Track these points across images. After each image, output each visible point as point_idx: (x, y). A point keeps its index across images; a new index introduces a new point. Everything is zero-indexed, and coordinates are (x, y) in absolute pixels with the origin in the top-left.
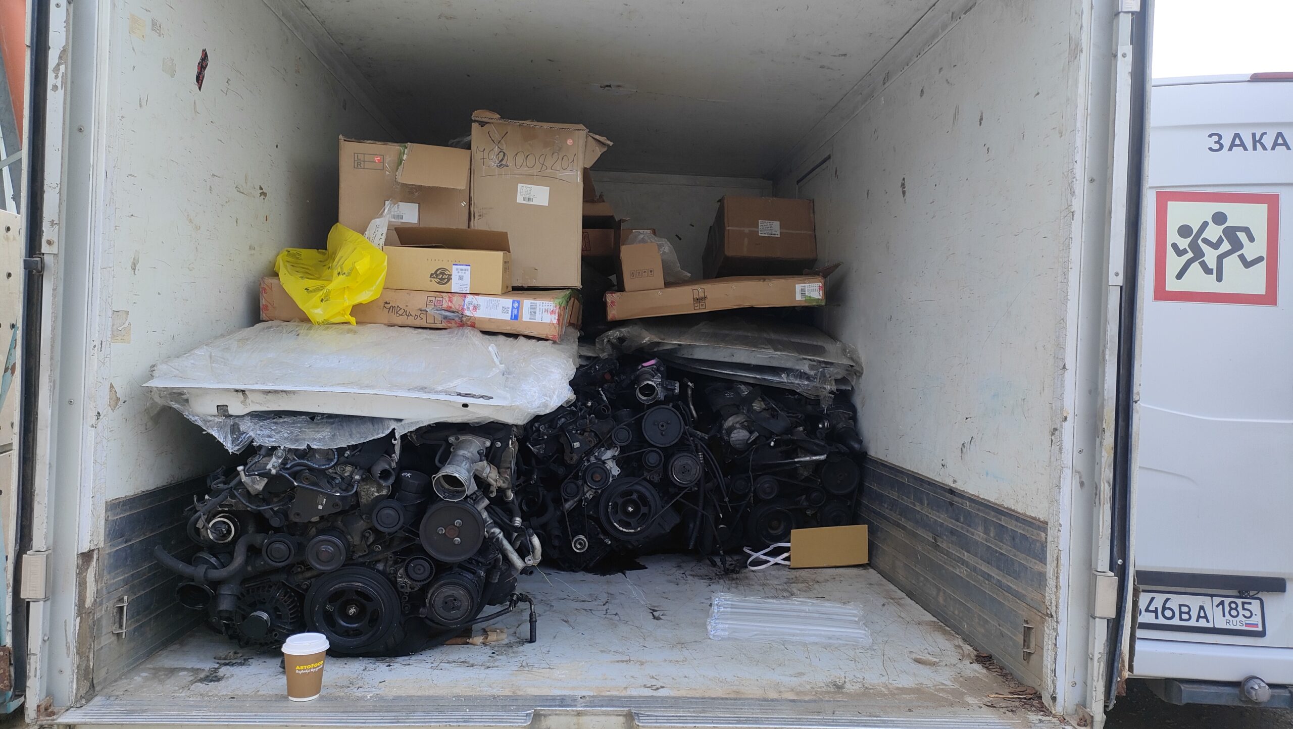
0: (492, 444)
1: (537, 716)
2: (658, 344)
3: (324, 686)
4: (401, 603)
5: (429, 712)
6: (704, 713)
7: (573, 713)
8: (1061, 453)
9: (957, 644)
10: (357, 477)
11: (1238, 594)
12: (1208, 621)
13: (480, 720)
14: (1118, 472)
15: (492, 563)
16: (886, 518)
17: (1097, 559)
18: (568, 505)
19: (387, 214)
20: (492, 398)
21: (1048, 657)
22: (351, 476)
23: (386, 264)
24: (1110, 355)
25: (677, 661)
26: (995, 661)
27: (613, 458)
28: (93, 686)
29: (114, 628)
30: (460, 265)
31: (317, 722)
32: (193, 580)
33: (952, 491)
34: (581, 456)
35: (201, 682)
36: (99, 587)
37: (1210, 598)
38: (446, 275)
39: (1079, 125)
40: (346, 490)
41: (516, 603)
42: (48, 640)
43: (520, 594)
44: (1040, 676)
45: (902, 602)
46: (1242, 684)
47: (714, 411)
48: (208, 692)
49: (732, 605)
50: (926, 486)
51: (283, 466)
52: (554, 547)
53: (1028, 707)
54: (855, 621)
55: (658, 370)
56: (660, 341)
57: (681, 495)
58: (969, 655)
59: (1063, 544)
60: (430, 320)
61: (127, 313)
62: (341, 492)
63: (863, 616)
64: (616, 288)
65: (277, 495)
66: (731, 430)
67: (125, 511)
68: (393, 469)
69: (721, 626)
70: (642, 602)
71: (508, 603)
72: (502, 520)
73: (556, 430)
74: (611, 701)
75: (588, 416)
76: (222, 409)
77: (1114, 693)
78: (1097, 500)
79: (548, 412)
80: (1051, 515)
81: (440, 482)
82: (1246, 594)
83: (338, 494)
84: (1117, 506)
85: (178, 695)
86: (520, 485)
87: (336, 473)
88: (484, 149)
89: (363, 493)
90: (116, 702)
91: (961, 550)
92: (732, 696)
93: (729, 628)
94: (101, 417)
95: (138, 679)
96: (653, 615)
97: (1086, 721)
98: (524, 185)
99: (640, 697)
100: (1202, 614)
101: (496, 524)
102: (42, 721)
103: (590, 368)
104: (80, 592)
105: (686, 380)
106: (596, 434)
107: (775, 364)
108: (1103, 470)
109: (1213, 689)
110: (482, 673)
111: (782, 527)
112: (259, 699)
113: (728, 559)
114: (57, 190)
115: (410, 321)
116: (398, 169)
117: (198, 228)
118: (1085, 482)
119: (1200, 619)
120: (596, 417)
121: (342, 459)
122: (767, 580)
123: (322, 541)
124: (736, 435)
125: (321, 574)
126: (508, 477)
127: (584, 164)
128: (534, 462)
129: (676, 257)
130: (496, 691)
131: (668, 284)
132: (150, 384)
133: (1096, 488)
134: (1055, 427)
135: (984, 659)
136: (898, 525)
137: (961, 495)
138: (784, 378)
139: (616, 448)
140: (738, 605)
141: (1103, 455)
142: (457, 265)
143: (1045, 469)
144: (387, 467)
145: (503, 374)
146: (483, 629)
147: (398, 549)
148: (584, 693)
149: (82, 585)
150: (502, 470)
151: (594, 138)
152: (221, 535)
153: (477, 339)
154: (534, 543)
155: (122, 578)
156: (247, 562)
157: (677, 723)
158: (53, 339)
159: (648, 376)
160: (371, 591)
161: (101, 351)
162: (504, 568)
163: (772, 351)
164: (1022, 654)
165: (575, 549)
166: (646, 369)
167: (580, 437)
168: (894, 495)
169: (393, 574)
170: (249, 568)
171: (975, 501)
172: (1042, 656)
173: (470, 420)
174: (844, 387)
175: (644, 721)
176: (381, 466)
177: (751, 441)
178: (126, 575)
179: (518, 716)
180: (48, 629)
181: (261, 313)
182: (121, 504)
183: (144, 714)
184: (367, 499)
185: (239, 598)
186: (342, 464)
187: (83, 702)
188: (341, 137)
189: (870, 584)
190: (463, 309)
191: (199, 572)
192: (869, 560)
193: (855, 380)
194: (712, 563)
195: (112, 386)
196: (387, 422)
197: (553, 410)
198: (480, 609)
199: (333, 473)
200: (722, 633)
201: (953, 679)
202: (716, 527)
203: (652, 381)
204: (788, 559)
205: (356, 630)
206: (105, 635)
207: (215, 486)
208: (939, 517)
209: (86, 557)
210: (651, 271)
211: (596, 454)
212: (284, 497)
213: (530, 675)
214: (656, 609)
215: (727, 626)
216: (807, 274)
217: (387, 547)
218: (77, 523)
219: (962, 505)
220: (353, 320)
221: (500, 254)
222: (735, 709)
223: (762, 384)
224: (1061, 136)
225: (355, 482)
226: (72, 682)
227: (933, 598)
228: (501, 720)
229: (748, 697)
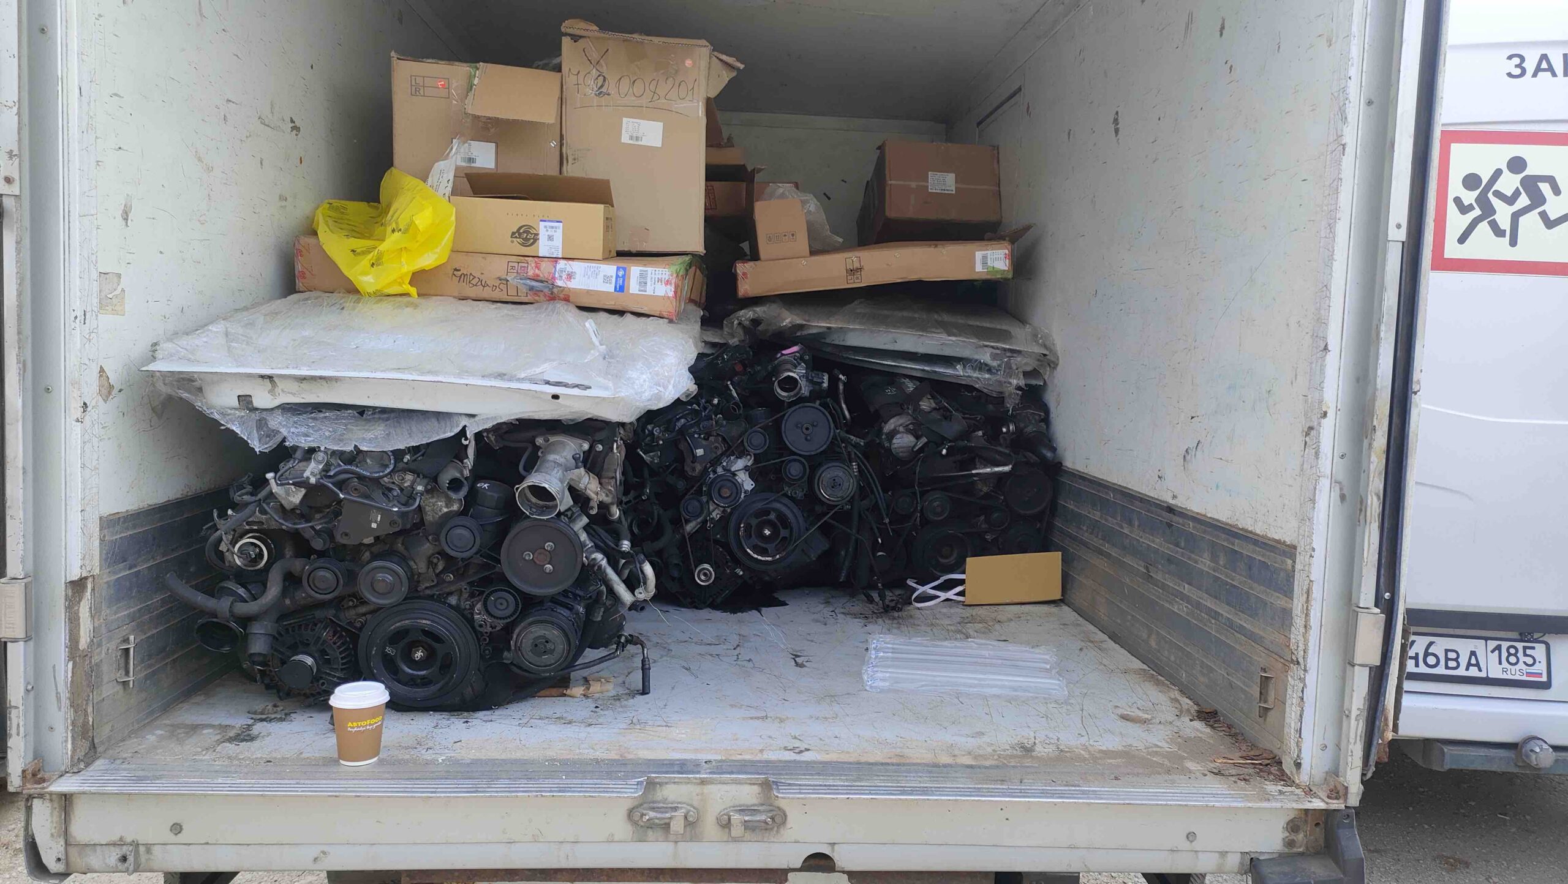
0: (591, 447)
1: (651, 785)
2: (801, 327)
3: (385, 747)
4: (480, 646)
5: (516, 779)
6: (860, 782)
7: (695, 781)
8: (1317, 458)
9: (1173, 697)
10: (420, 488)
11: (1519, 637)
12: (1480, 670)
13: (579, 789)
14: (1389, 483)
15: (594, 597)
16: (1085, 544)
17: (1359, 592)
18: (690, 527)
19: (456, 153)
20: (590, 388)
21: (1291, 714)
22: (412, 487)
23: (453, 218)
24: (1386, 332)
25: (826, 718)
26: (1222, 718)
27: (746, 468)
28: (93, 746)
29: (118, 675)
30: (549, 221)
31: (374, 792)
32: (216, 617)
33: (1170, 509)
34: (706, 466)
35: (230, 742)
36: (96, 625)
37: (1483, 641)
38: (532, 234)
39: (1355, 29)
40: (406, 504)
41: (624, 646)
42: (33, 690)
43: (630, 635)
44: (1280, 737)
45: (1104, 646)
46: (1519, 745)
47: (872, 410)
48: (238, 753)
49: (893, 648)
50: (1137, 503)
51: (323, 473)
52: (673, 579)
53: (1265, 774)
54: (1047, 669)
55: (802, 358)
56: (804, 323)
57: (830, 515)
58: (1188, 710)
59: (1316, 573)
60: (512, 292)
61: (119, 276)
62: (400, 506)
63: (1056, 663)
64: (749, 257)
65: (319, 510)
66: (892, 434)
67: (127, 529)
68: (466, 479)
69: (880, 675)
70: (782, 646)
71: (615, 646)
72: (605, 543)
73: (674, 434)
74: (743, 767)
75: (713, 417)
76: (245, 400)
77: (1373, 758)
78: (1362, 517)
79: (661, 405)
80: (1301, 537)
81: (525, 494)
82: (1529, 637)
83: (396, 509)
84: (1386, 525)
85: (200, 758)
86: (629, 502)
87: (393, 483)
88: (579, 72)
89: (427, 508)
90: (123, 766)
91: (1181, 582)
92: (894, 761)
93: (889, 677)
94: (89, 409)
95: (151, 738)
96: (795, 661)
97: (1338, 793)
98: (632, 120)
99: (780, 761)
100: (1473, 661)
101: (598, 548)
102: (29, 789)
103: (717, 358)
104: (71, 631)
105: (836, 371)
106: (724, 439)
107: (947, 352)
108: (1371, 479)
109: (1483, 752)
110: (583, 732)
111: (955, 555)
112: (303, 763)
113: (888, 593)
114: (15, 110)
115: (487, 293)
116: (467, 95)
117: (209, 169)
118: (1347, 496)
119: (1471, 668)
120: (724, 418)
121: (401, 465)
122: (937, 618)
123: (376, 568)
124: (899, 441)
125: (379, 609)
126: (612, 489)
127: (707, 92)
128: (646, 473)
129: (824, 217)
130: (600, 754)
131: (813, 253)
132: (152, 367)
133: (1361, 502)
134: (1311, 424)
135: (1208, 716)
136: (1100, 552)
137: (1183, 514)
138: (959, 370)
139: (749, 457)
140: (901, 649)
141: (1372, 460)
142: (545, 221)
143: (1295, 479)
144: (458, 475)
145: (604, 358)
146: (584, 678)
147: (474, 579)
148: (709, 757)
149: (73, 621)
150: (603, 481)
151: (721, 60)
152: (249, 559)
153: (571, 315)
154: (645, 572)
155: (125, 613)
156: (284, 592)
157: (826, 794)
158: (20, 307)
159: (789, 366)
160: (441, 630)
161: (85, 323)
162: (608, 603)
163: (944, 336)
164: (1258, 709)
165: (699, 581)
166: (786, 357)
167: (704, 442)
168: (1096, 515)
169: (469, 609)
170: (288, 602)
171: (1199, 520)
172: (1284, 712)
173: (561, 416)
174: (1034, 382)
175: (784, 791)
176: (450, 473)
177: (917, 448)
178: (132, 610)
179: (627, 784)
180: (31, 673)
181: (297, 281)
182: (122, 520)
183: (157, 782)
184: (433, 516)
185: (275, 639)
186: (399, 471)
187: (82, 766)
188: (393, 54)
189: (1064, 624)
190: (554, 278)
191: (222, 606)
192: (1062, 595)
193: (1048, 373)
194: (868, 600)
195: (102, 370)
196: (456, 418)
197: (668, 404)
198: (579, 652)
199: (389, 482)
200: (881, 684)
201: (1169, 740)
202: (874, 555)
203: (794, 372)
204: (962, 593)
205: (424, 679)
206: (108, 683)
207: (238, 498)
208: (1153, 542)
209: (77, 586)
210: (793, 235)
211: (725, 464)
212: (328, 512)
213: (643, 735)
214: (799, 654)
215: (888, 675)
216: (990, 240)
217: (460, 576)
218: (63, 544)
219: (1184, 526)
220: (413, 291)
221: (600, 207)
222: (898, 776)
223: (932, 377)
224: (1330, 45)
225: (417, 494)
226: (66, 741)
227: (1143, 641)
228: (605, 790)
229: (914, 761)
